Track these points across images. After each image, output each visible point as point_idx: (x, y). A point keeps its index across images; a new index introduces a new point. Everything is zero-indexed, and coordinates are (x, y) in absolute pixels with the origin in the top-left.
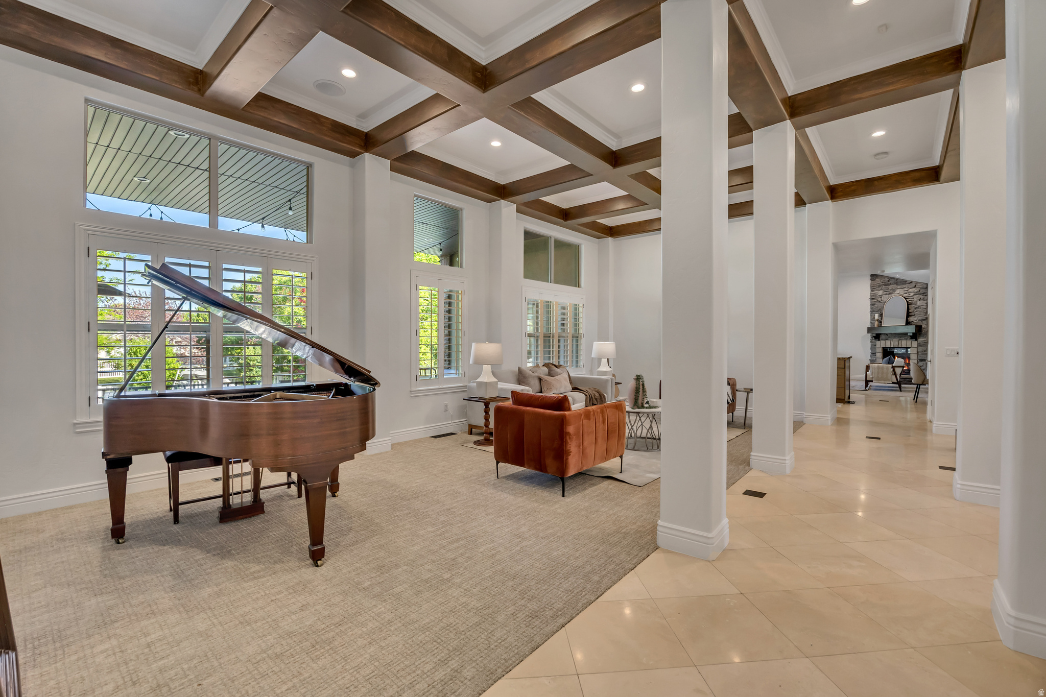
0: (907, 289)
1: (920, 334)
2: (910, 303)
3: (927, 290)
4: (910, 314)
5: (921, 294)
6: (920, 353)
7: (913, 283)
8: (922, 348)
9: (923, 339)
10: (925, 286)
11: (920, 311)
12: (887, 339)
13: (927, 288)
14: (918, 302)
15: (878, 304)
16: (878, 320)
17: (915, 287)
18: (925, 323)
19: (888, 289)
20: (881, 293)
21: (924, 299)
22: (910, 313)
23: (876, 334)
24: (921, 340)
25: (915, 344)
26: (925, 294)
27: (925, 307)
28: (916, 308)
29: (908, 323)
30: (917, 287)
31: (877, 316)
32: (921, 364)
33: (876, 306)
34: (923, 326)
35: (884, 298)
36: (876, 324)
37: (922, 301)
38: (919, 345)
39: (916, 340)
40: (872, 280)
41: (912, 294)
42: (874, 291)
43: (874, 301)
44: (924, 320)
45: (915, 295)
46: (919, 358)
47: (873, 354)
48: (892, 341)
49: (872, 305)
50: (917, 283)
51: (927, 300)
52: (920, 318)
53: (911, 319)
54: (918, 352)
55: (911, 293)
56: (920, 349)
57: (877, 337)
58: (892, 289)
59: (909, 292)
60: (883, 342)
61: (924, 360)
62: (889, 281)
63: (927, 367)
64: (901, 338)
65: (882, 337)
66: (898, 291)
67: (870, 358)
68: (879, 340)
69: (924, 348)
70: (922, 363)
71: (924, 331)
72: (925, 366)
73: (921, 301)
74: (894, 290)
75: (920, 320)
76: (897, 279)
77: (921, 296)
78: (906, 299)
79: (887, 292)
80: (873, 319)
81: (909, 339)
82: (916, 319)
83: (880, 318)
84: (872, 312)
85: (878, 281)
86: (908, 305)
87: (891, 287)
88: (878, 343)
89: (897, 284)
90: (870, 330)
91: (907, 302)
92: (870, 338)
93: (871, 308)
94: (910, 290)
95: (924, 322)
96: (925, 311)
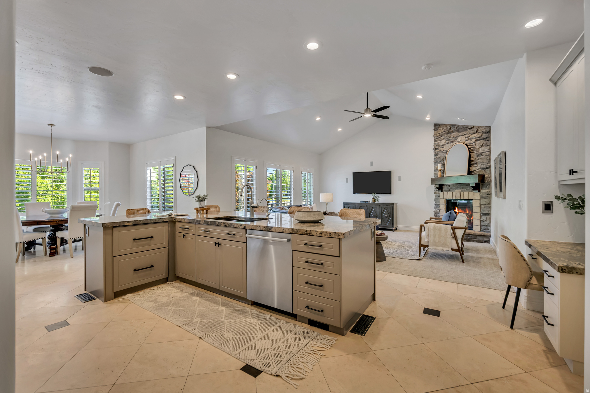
0: (467, 136)
1: (482, 185)
2: (472, 150)
3: (490, 134)
4: (472, 163)
5: (483, 139)
6: (482, 206)
7: (475, 128)
8: (486, 200)
9: (486, 191)
10: (487, 130)
11: (482, 159)
12: (449, 191)
13: (489, 132)
14: (480, 149)
15: (441, 154)
16: (440, 170)
17: (477, 132)
18: (488, 172)
19: (450, 137)
20: (443, 142)
21: (486, 145)
22: (472, 161)
23: (439, 185)
24: (484, 191)
25: (477, 195)
26: (487, 139)
27: (488, 153)
28: (478, 156)
29: (470, 172)
30: (478, 131)
31: (439, 166)
32: (484, 218)
33: (439, 156)
34: (486, 176)
35: (447, 147)
36: (439, 174)
37: (485, 147)
38: (482, 197)
39: (479, 191)
40: (435, 130)
41: (474, 140)
42: (437, 141)
43: (437, 151)
44: (487, 168)
45: (476, 141)
46: (482, 212)
47: (437, 205)
48: (454, 193)
49: (436, 155)
50: (479, 127)
51: (490, 145)
52: (483, 166)
53: (473, 168)
54: (481, 205)
55: (473, 139)
56: (483, 202)
57: (440, 188)
58: (454, 137)
59: (470, 139)
60: (446, 193)
61: (488, 214)
62: (450, 129)
63: (490, 222)
64: (463, 190)
65: (445, 188)
66: (459, 139)
67: (434, 210)
68: (442, 192)
69: (487, 200)
70: (486, 217)
71: (486, 181)
72: (488, 221)
73: (484, 147)
74: (456, 138)
75: (482, 169)
76: (459, 126)
77: (483, 142)
78: (467, 146)
79: (450, 141)
80: (436, 170)
81: (471, 190)
82: (478, 168)
83: (443, 168)
84: (436, 162)
85: (441, 130)
86: (470, 152)
87: (452, 135)
88: (441, 194)
89: (458, 131)
90: (433, 181)
91: (469, 149)
92: (434, 189)
93: (435, 159)
94: (472, 136)
95: (487, 171)
96: (488, 159)
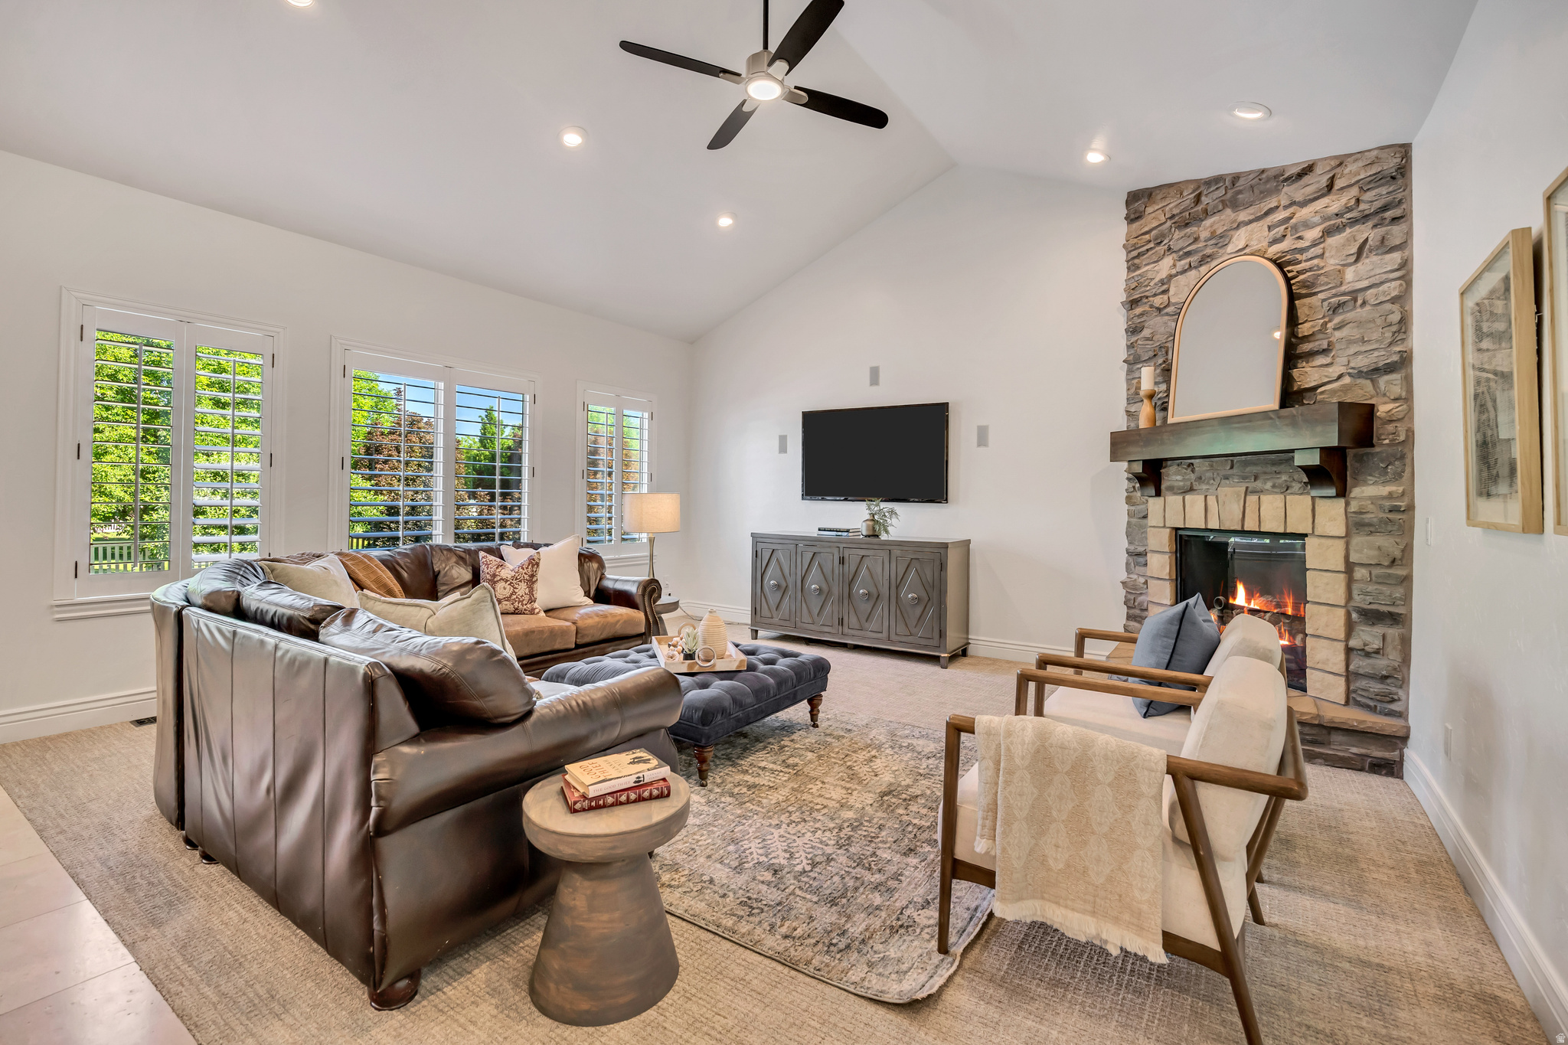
0: (1281, 215)
1: (1360, 459)
2: (1304, 284)
3: (1407, 186)
4: (1306, 347)
5: (1365, 218)
6: (1360, 573)
7: (1318, 170)
8: (1380, 540)
9: (1384, 490)
10: (1390, 164)
11: (1360, 324)
12: (1191, 490)
13: (1402, 172)
14: (1350, 274)
15: (1156, 325)
16: (1151, 396)
17: (1330, 187)
18: (1397, 390)
19: (1196, 240)
20: (1165, 266)
21: (1385, 247)
22: (1306, 339)
23: (1145, 462)
24: (1368, 491)
25: (1332, 514)
26: (1389, 214)
27: (1393, 288)
28: (1335, 309)
29: (1290, 395)
30: (1339, 184)
31: (1147, 377)
32: (1368, 636)
33: (1146, 333)
34: (1383, 409)
35: (1179, 290)
36: (1145, 410)
37: (1374, 259)
38: (1357, 525)
39: (1342, 493)
40: (1133, 218)
41: (1313, 234)
42: (1138, 268)
43: (1138, 310)
44: (1390, 369)
45: (1328, 233)
46: (1358, 600)
47: (1137, 556)
48: (1211, 500)
49: (1133, 330)
50: (1341, 161)
51: (1404, 245)
52: (1362, 362)
53: (1308, 375)
54: (1349, 567)
55: (1307, 225)
56: (1365, 548)
57: (1151, 476)
58: (1213, 235)
59: (1295, 228)
60: (1173, 500)
61: (1396, 618)
62: (1198, 200)
63: (1406, 660)
64: (1258, 484)
65: (1173, 476)
66: (1239, 239)
67: (1124, 576)
68: (1158, 494)
69: (1387, 543)
70: (1379, 630)
71: (1384, 436)
72: (1393, 656)
73: (1369, 263)
74: (1221, 239)
75: (1360, 374)
76: (1236, 178)
77: (1366, 232)
78: (1280, 266)
79: (1194, 259)
80: (1134, 397)
81: (1296, 486)
82: (1334, 371)
83: (1163, 387)
84: (1133, 362)
85: (1155, 216)
86: (1292, 297)
87: (1204, 230)
88: (1154, 505)
89: (1234, 204)
90: (1119, 444)
91: (1288, 280)
92: (1125, 484)
93: (1130, 346)
94: (1304, 213)
95: (1391, 383)
96: (1395, 317)
